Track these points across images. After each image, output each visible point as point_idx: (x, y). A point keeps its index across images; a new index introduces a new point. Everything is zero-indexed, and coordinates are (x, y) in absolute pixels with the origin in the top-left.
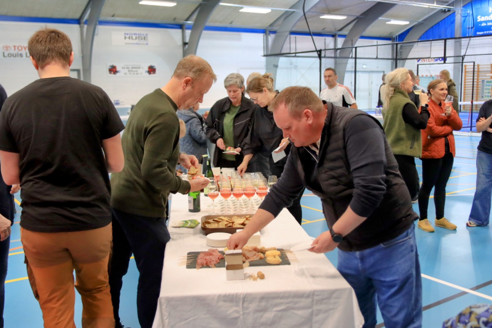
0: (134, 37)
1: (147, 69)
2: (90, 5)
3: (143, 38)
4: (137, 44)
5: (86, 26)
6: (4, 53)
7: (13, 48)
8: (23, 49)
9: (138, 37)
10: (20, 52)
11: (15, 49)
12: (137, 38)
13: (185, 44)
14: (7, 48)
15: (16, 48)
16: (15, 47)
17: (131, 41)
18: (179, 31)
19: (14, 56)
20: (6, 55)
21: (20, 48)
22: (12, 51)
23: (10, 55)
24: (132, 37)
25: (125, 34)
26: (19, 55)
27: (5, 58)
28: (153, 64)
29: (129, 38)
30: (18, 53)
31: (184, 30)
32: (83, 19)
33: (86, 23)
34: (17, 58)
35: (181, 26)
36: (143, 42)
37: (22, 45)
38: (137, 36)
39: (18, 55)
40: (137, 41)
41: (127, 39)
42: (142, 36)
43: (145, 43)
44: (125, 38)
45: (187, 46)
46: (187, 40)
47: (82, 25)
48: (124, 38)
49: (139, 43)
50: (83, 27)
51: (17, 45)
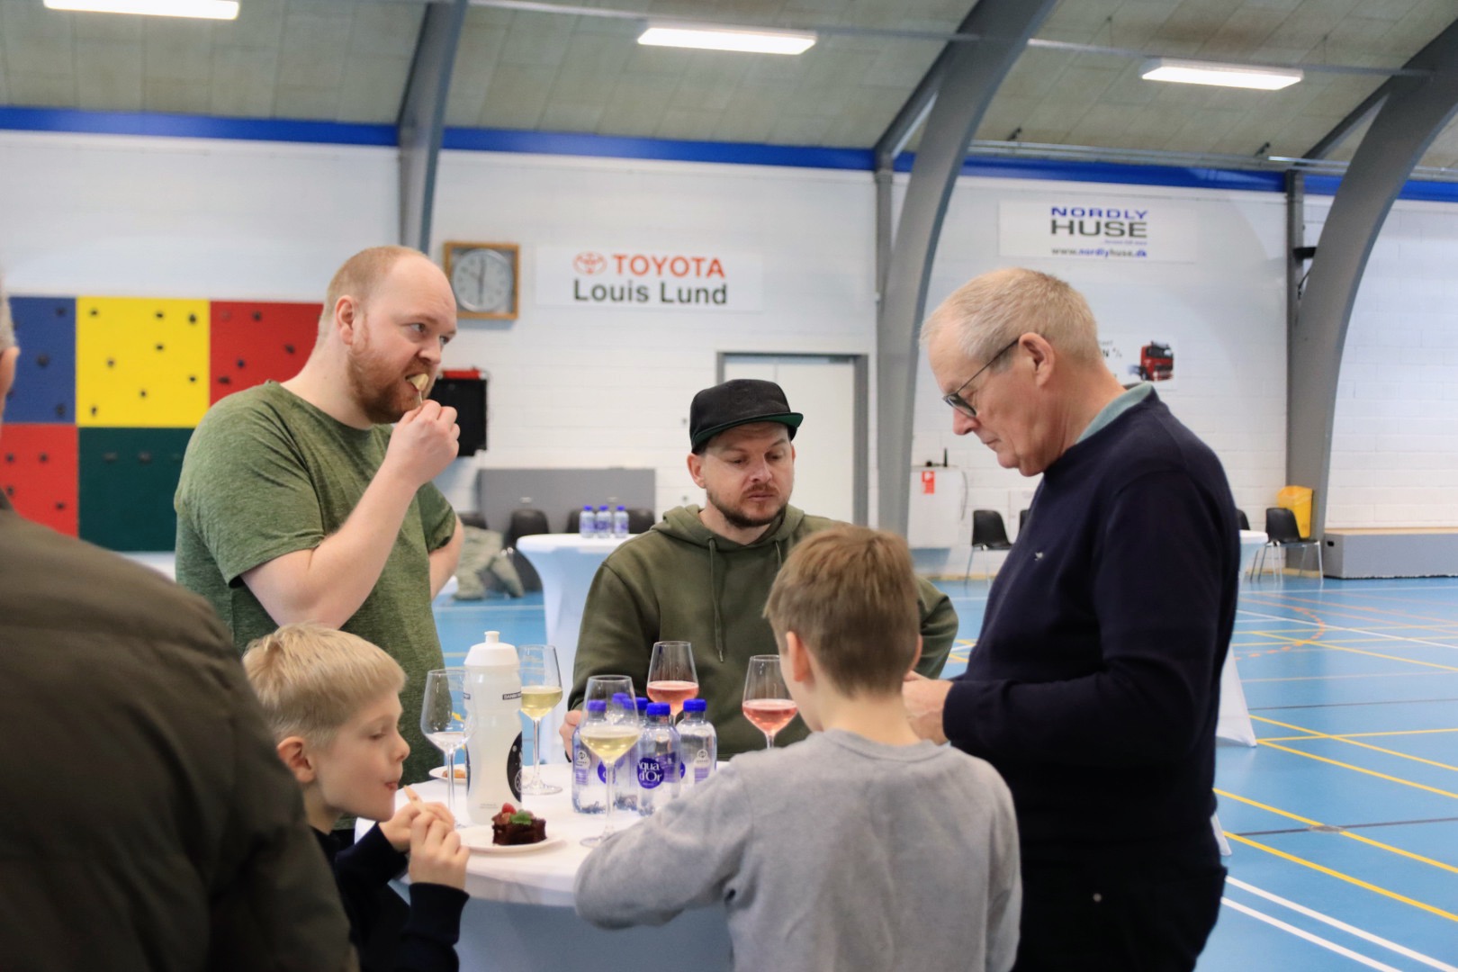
0: (1090, 225)
1: (1137, 360)
2: (938, 81)
3: (1126, 228)
4: (1099, 252)
5: (902, 180)
6: (577, 284)
7: (613, 264)
8: (653, 268)
9: (1107, 225)
10: (638, 282)
11: (620, 270)
12: (1103, 229)
13: (1298, 254)
14: (590, 262)
15: (626, 263)
16: (620, 258)
17: (1078, 241)
18: (1274, 202)
19: (613, 299)
20: (584, 291)
21: (640, 265)
22: (611, 277)
23: (599, 293)
24: (1081, 224)
25: (1054, 210)
26: (635, 295)
27: (581, 303)
28: (1160, 341)
29: (1071, 227)
30: (630, 282)
31: (1297, 197)
32: (890, 151)
33: (906, 162)
34: (625, 304)
35: (1283, 181)
36: (1125, 244)
37: (648, 254)
38: (1104, 220)
39: (630, 290)
40: (1099, 241)
41: (1064, 233)
42: (1122, 219)
43: (1135, 249)
44: (1054, 227)
45: (1308, 263)
46: (1311, 237)
47: (884, 172)
48: (1049, 227)
49: (1107, 248)
50: (890, 181)
51: (631, 253)
